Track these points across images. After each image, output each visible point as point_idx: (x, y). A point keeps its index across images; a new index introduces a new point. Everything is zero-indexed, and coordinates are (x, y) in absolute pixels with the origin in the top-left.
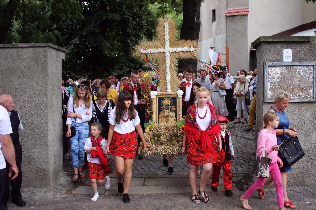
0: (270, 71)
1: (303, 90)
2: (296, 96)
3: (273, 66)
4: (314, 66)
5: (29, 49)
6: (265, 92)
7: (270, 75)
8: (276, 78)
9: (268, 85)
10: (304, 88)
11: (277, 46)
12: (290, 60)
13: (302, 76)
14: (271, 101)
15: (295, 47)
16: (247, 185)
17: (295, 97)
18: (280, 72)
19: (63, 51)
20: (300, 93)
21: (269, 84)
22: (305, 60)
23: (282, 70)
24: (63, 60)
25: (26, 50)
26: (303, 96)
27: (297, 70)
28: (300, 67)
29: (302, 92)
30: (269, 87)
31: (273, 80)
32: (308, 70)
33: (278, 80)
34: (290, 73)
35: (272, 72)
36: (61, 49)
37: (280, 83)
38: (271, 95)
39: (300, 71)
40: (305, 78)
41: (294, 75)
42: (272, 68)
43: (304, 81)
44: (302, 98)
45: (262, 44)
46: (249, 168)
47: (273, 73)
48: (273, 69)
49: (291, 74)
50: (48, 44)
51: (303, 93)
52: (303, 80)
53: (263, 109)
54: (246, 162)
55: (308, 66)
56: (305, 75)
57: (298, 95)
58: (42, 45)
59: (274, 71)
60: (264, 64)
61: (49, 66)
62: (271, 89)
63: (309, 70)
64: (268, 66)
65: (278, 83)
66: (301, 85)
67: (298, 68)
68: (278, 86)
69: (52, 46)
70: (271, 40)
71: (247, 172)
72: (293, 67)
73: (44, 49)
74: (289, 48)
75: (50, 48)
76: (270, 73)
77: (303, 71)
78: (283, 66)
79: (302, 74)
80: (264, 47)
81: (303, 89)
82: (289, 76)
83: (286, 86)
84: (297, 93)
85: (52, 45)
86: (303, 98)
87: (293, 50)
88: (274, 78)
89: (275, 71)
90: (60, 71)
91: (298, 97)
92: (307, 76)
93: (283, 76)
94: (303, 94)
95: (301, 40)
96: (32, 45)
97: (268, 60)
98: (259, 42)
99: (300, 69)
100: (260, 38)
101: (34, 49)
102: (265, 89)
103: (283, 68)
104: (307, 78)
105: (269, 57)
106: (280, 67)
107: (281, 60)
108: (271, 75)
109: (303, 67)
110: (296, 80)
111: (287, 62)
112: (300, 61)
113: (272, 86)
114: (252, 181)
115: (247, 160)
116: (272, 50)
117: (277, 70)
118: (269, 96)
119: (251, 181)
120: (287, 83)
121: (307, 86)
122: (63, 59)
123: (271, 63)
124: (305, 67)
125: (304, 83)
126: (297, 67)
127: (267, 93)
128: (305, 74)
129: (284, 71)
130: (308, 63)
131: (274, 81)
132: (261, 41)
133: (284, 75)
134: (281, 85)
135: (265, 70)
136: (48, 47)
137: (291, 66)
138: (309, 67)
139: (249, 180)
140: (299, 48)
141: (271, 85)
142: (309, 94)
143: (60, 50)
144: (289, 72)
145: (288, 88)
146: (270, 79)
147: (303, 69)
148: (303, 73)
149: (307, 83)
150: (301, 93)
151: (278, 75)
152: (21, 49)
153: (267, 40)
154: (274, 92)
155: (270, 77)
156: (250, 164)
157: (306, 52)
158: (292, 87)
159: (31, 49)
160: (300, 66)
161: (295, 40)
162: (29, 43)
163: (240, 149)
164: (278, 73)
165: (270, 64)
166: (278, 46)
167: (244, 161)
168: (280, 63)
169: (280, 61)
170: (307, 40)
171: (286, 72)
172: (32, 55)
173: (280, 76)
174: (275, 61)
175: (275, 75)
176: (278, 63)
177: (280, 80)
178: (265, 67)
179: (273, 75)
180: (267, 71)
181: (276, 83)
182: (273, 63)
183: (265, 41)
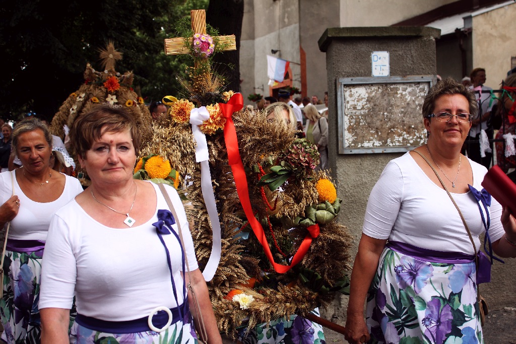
0: (347, 94)
1: (411, 129)
2: (399, 141)
3: (354, 86)
4: (429, 83)
6: (339, 135)
7: (348, 102)
8: (359, 108)
9: (345, 122)
10: (413, 126)
11: (359, 45)
12: (386, 73)
13: (408, 104)
14: (351, 151)
15: (393, 49)
17: (397, 144)
18: (367, 95)
20: (405, 136)
21: (346, 119)
22: (413, 72)
23: (371, 92)
26: (411, 142)
27: (399, 92)
28: (405, 86)
29: (408, 133)
30: (346, 126)
31: (354, 111)
32: (418, 91)
33: (362, 112)
34: (386, 97)
35: (351, 96)
37: (367, 118)
38: (351, 140)
39: (404, 93)
40: (414, 106)
41: (393, 101)
42: (352, 90)
43: (411, 113)
44: (409, 145)
45: (333, 42)
47: (353, 98)
48: (354, 90)
49: (387, 100)
51: (410, 135)
52: (409, 110)
53: (336, 168)
55: (419, 83)
56: (414, 101)
57: (401, 139)
59: (356, 95)
60: (336, 80)
62: (351, 129)
63: (420, 92)
64: (345, 85)
65: (365, 116)
66: (406, 120)
67: (401, 87)
68: (363, 124)
70: (348, 35)
72: (392, 87)
74: (383, 50)
76: (348, 99)
77: (410, 93)
78: (372, 85)
79: (409, 99)
80: (336, 48)
81: (410, 127)
82: (385, 103)
83: (378, 123)
84: (400, 135)
86: (411, 144)
87: (390, 54)
88: (355, 108)
89: (358, 95)
91: (403, 143)
92: (417, 103)
93: (372, 104)
94: (411, 137)
95: (403, 34)
97: (343, 73)
98: (326, 39)
99: (405, 90)
100: (327, 31)
102: (339, 130)
103: (373, 88)
104: (417, 106)
105: (346, 67)
106: (368, 87)
107: (369, 72)
108: (351, 103)
109: (410, 86)
110: (396, 110)
111: (378, 77)
112: (404, 75)
113: (352, 124)
116: (351, 54)
117: (362, 92)
118: (347, 144)
120: (380, 117)
121: (418, 121)
123: (350, 79)
124: (413, 85)
125: (412, 116)
126: (398, 86)
127: (342, 136)
128: (413, 98)
129: (374, 93)
130: (417, 78)
131: (357, 114)
132: (328, 38)
133: (373, 102)
134: (369, 120)
135: (339, 94)
137: (386, 84)
138: (421, 86)
140: (401, 49)
141: (350, 122)
142: (422, 136)
144: (383, 95)
145: (383, 127)
146: (348, 109)
147: (409, 89)
148: (410, 97)
149: (418, 115)
150: (408, 135)
151: (363, 102)
153: (341, 35)
154: (356, 134)
155: (348, 106)
157: (416, 56)
158: (389, 124)
160: (404, 83)
161: (393, 34)
164: (362, 98)
165: (347, 81)
166: (363, 47)
168: (366, 78)
169: (365, 75)
170: (415, 34)
171: (378, 96)
173: (366, 104)
174: (358, 76)
175: (358, 101)
176: (362, 78)
177: (367, 111)
178: (339, 86)
179: (353, 103)
180: (343, 94)
181: (360, 117)
182: (353, 78)
183: (335, 36)
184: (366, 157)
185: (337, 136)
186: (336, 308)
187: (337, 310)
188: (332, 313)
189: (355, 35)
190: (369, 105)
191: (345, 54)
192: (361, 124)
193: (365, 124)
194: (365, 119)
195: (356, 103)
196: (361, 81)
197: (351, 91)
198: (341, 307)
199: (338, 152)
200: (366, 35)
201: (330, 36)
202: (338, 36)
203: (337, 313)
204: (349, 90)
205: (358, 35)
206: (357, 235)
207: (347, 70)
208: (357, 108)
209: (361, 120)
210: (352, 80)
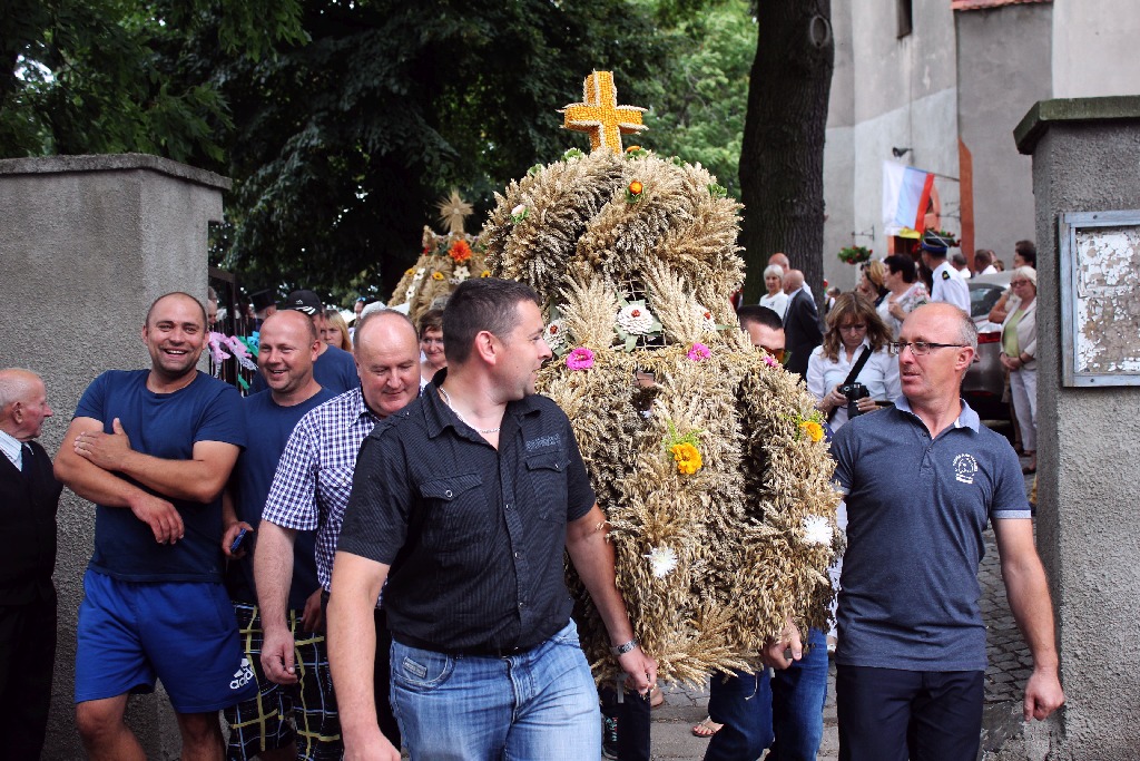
0: (1084, 249)
3: (1099, 230)
5: (64, 181)
6: (1064, 344)
7: (1086, 268)
8: (1113, 281)
9: (1078, 313)
11: (1113, 138)
14: (1092, 381)
16: (996, 751)
18: (1131, 252)
19: (212, 188)
21: (1081, 306)
24: (212, 224)
25: (50, 185)
30: (1081, 324)
31: (1100, 289)
33: (1120, 290)
35: (1093, 253)
36: (204, 176)
37: (1130, 304)
38: (1092, 354)
42: (1096, 239)
45: (1050, 131)
46: (1017, 680)
47: (1097, 260)
48: (1100, 241)
50: (141, 158)
53: (1057, 418)
54: (1004, 651)
58: (116, 164)
59: (1105, 253)
60: (1057, 219)
61: (149, 249)
62: (1093, 330)
64: (1078, 229)
65: (1125, 300)
68: (1122, 317)
69: (160, 167)
70: (1087, 115)
71: (1003, 697)
73: (128, 178)
75: (153, 174)
76: (1086, 260)
80: (1057, 144)
85: (161, 163)
88: (1102, 282)
89: (1109, 251)
90: (200, 272)
96: (74, 166)
97: (1075, 203)
98: (1033, 125)
100: (1037, 106)
101: (87, 179)
102: (1066, 332)
105: (1081, 189)
106: (1131, 233)
107: (1136, 200)
108: (1093, 270)
113: (1095, 318)
114: (1018, 736)
115: (1013, 641)
116: (1093, 159)
117: (1119, 244)
118: (1082, 364)
119: (1014, 738)
122: (216, 219)
123: (1090, 215)
127: (1072, 346)
131: (1106, 295)
132: (1039, 122)
134: (1135, 310)
135: (1064, 249)
136: (141, 172)
139: (1005, 730)
141: (1090, 314)
143: (199, 184)
146: (1086, 285)
151: (1122, 267)
152: (32, 183)
153: (1070, 116)
154: (1105, 342)
155: (1086, 277)
156: (1021, 659)
159: (76, 181)
162: (66, 157)
163: (989, 596)
164: (1119, 259)
165: (1085, 219)
166: (1121, 142)
167: (999, 647)
169: (1128, 207)
172: (77, 204)
173: (1130, 273)
174: (1109, 208)
175: (1109, 266)
176: (1120, 212)
177: (1131, 288)
178: (1064, 232)
179: (1098, 270)
180: (1073, 249)
181: (1114, 301)
182: (1096, 213)
183: (1057, 118)
184: (1129, 394)
185: (1060, 346)
186: (1054, 739)
187: (1055, 744)
188: (1046, 750)
189: (1104, 115)
190: (1135, 275)
191: (1078, 158)
192: (1116, 318)
193: (1125, 319)
194: (1127, 308)
195: (1104, 269)
196: (1118, 220)
197: (1092, 243)
198: (1066, 738)
199: (1061, 382)
200: (1130, 115)
201: (1044, 118)
202: (1064, 118)
203: (1055, 751)
204: (1089, 241)
205: (1111, 115)
206: (1106, 573)
207: (1085, 194)
208: (1108, 283)
209: (1118, 309)
210: (1095, 217)
